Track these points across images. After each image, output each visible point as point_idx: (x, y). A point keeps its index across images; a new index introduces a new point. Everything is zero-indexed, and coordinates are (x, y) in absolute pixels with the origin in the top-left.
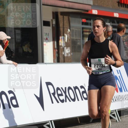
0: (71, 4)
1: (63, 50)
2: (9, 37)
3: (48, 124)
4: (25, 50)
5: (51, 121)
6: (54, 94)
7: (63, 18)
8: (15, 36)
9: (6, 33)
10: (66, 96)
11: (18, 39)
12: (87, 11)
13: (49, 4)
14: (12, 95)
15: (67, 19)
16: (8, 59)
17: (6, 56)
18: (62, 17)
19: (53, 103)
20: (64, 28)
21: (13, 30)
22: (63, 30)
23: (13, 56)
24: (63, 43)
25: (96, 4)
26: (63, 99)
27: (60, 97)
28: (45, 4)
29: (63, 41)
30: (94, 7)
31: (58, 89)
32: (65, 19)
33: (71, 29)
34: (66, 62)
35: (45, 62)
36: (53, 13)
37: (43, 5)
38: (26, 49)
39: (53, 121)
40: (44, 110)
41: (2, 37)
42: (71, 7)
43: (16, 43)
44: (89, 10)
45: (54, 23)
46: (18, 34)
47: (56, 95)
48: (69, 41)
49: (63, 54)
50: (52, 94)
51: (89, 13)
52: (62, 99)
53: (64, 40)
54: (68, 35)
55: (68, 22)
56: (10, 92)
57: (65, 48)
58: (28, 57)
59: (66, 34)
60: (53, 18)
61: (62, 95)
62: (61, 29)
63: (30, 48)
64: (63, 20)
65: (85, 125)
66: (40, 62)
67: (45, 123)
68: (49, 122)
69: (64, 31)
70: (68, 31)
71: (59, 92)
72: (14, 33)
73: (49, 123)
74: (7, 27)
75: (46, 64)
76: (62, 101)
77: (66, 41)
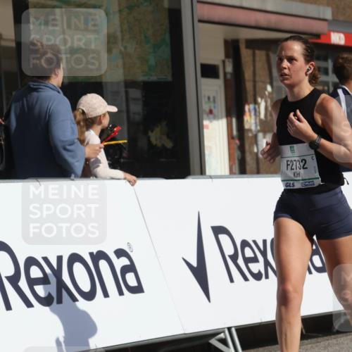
0: (273, 18)
1: (254, 141)
3: (222, 335)
4: (154, 142)
5: (229, 329)
6: (234, 258)
7: (254, 55)
8: (128, 106)
9: (103, 97)
10: (267, 263)
11: (134, 113)
12: (318, 36)
13: (216, 19)
14: (124, 261)
15: (264, 58)
16: (113, 165)
17: (108, 159)
18: (249, 52)
19: (232, 280)
20: (255, 82)
21: (123, 90)
22: (255, 87)
23: (124, 158)
24: (253, 121)
25: (341, 18)
26: (260, 272)
27: (251, 265)
28: (206, 18)
29: (253, 117)
30: (336, 24)
31: (245, 244)
32: (257, 59)
33: (275, 84)
34: (262, 173)
35: (208, 172)
36: (226, 42)
37: (200, 21)
38: (156, 140)
39: (234, 331)
40: (209, 301)
41: (95, 109)
42: (273, 26)
43: (130, 123)
44: (324, 34)
45: (229, 69)
46: (134, 99)
47: (241, 261)
48: (269, 118)
49: (255, 150)
50: (231, 257)
51: (322, 40)
52: (256, 271)
53: (255, 114)
54: (266, 102)
55: (266, 66)
56: (120, 253)
57: (260, 135)
58: (163, 160)
59: (262, 98)
60: (227, 56)
61: (255, 260)
62: (249, 86)
63: (168, 137)
64: (254, 60)
65: (320, 339)
66: (194, 174)
67: (214, 334)
68: (224, 332)
69: (257, 89)
70: (266, 89)
71: (249, 253)
72: (124, 98)
73: (225, 335)
74: (106, 83)
75: (211, 177)
76: (258, 277)
77: (262, 116)
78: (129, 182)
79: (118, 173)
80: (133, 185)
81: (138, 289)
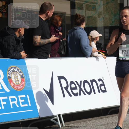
8: (104, 34)
21: (103, 29)
46: (106, 32)
74: (98, 27)
78: (104, 58)
79: (101, 55)
80: (105, 59)
81: (105, 91)
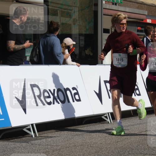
2: (74, 43)
4: (87, 54)
8: (79, 42)
9: (72, 39)
11: (81, 44)
12: (142, 20)
13: (110, 14)
14: (75, 91)
16: (73, 61)
23: (77, 58)
25: (150, 14)
28: (106, 14)
35: (104, 63)
37: (104, 15)
39: (109, 114)
40: (102, 104)
41: (69, 43)
43: (80, 48)
44: (144, 19)
46: (81, 40)
50: (109, 90)
51: (144, 21)
56: (74, 89)
58: (89, 59)
63: (91, 52)
66: (99, 64)
67: (103, 115)
72: (78, 39)
73: (107, 115)
75: (104, 65)
79: (75, 63)
81: (79, 100)
